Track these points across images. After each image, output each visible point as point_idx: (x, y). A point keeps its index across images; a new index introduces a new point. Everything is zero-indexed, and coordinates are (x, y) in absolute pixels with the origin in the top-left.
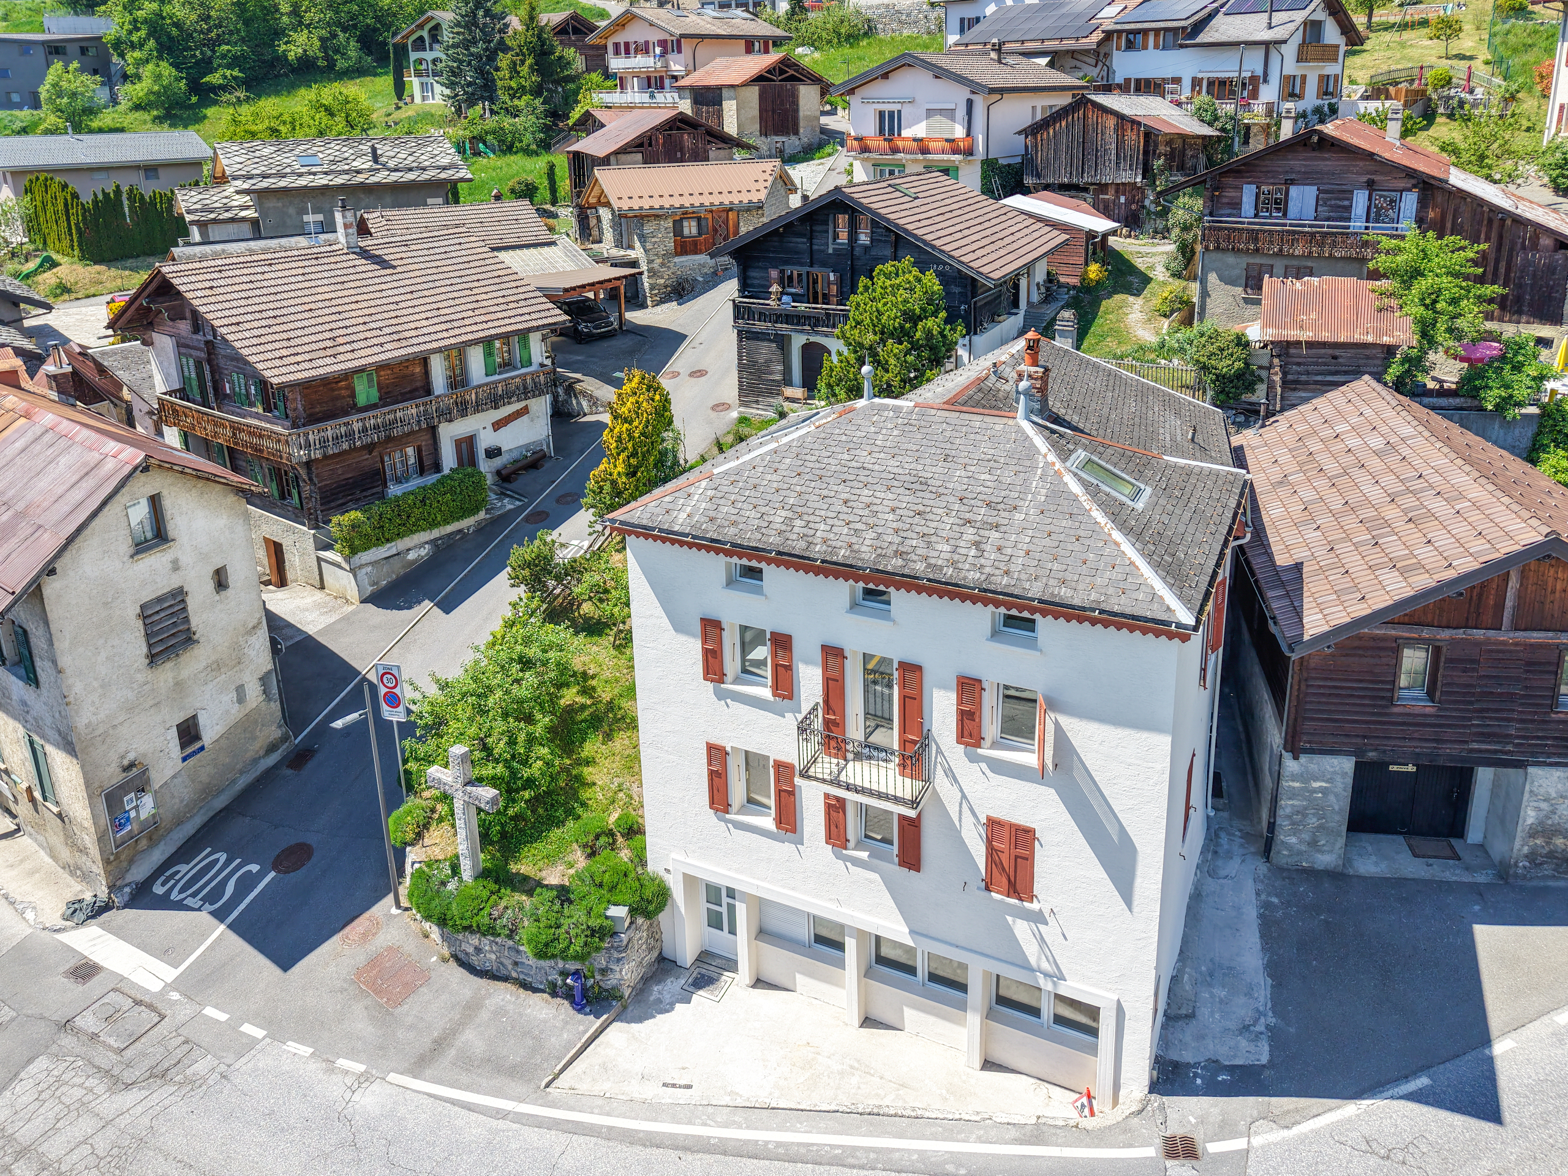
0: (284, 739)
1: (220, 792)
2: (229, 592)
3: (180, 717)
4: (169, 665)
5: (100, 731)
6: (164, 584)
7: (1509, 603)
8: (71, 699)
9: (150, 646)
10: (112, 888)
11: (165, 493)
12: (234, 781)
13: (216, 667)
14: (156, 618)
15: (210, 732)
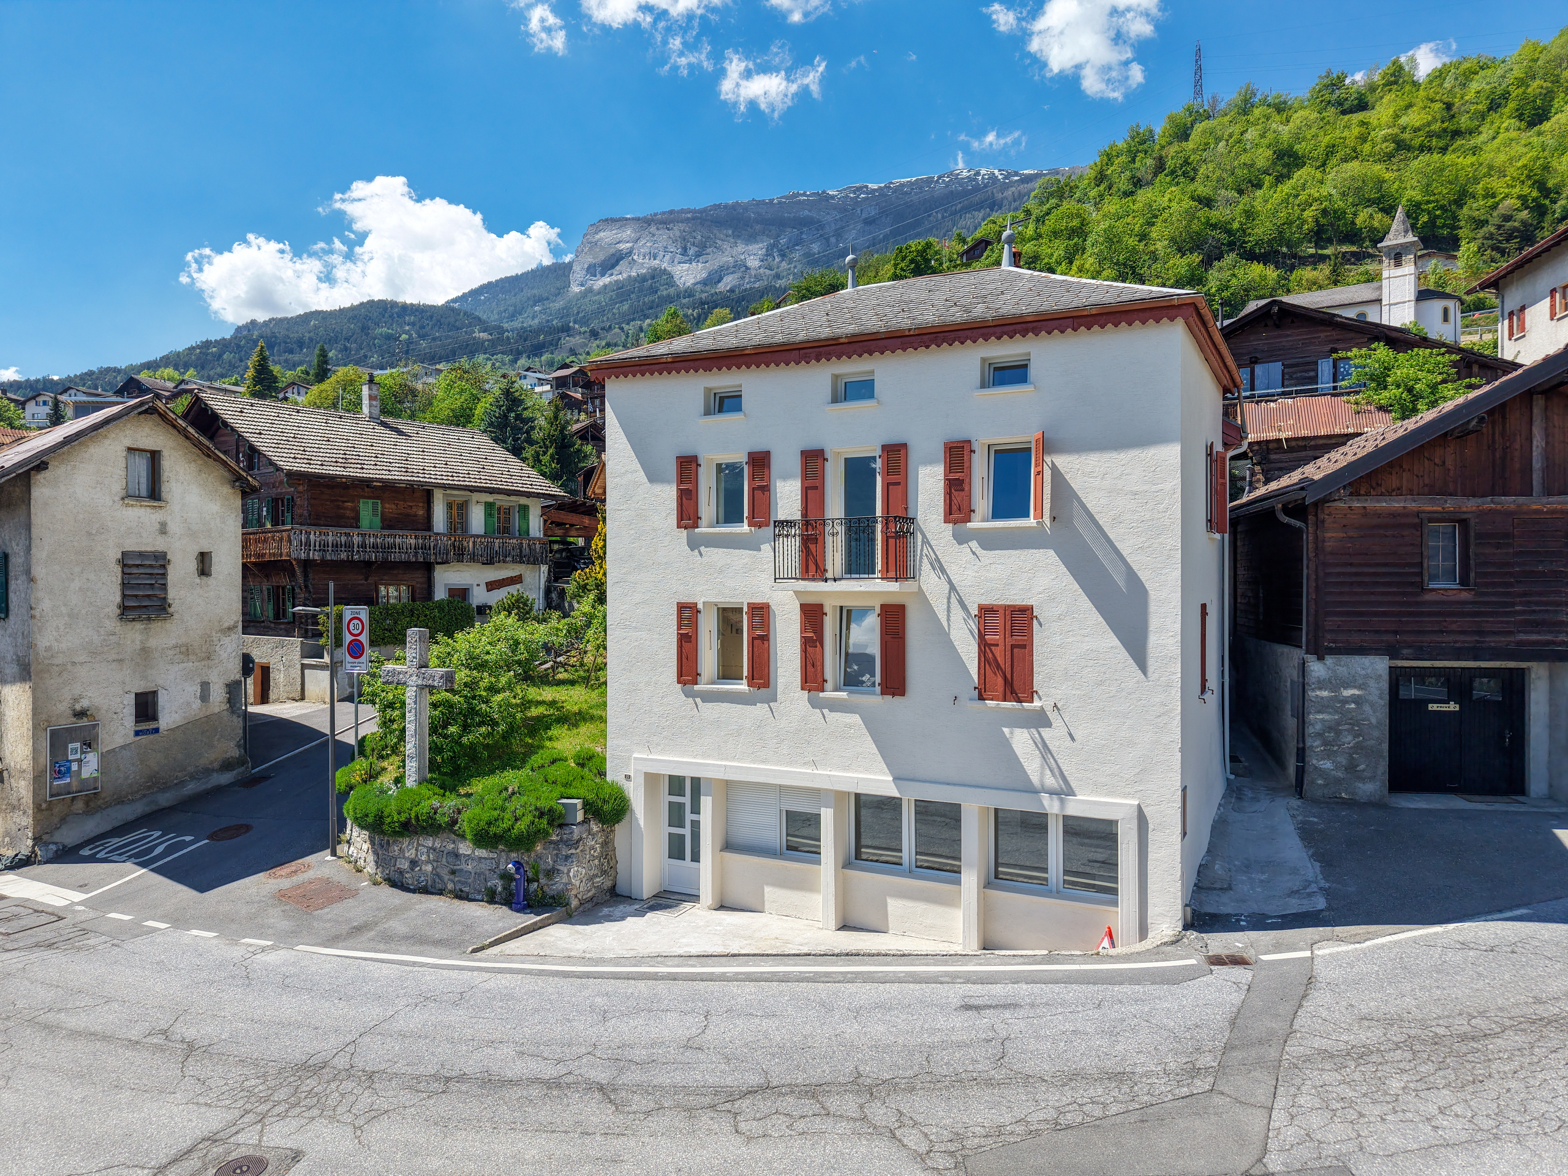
0: (241, 762)
1: (165, 788)
2: (211, 581)
3: (141, 687)
4: (139, 626)
5: (59, 660)
6: (151, 543)
7: (1537, 464)
8: (37, 613)
9: (124, 596)
10: (37, 840)
11: (165, 453)
12: (182, 783)
13: (185, 651)
14: (135, 571)
15: (169, 717)
